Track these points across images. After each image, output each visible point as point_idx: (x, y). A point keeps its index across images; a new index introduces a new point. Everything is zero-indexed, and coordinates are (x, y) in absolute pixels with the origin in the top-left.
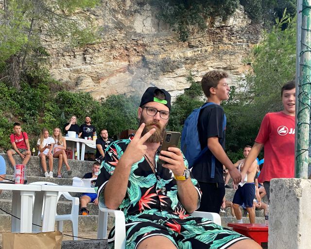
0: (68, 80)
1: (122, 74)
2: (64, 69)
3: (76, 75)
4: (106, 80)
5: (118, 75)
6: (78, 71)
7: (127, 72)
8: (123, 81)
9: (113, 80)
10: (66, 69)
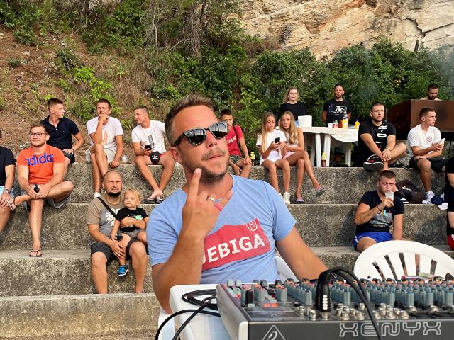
0: (269, 34)
1: (356, 9)
2: (261, 17)
3: (280, 25)
4: (329, 25)
5: (348, 13)
6: (283, 17)
7: (365, 6)
8: (358, 21)
9: (342, 22)
10: (264, 16)
